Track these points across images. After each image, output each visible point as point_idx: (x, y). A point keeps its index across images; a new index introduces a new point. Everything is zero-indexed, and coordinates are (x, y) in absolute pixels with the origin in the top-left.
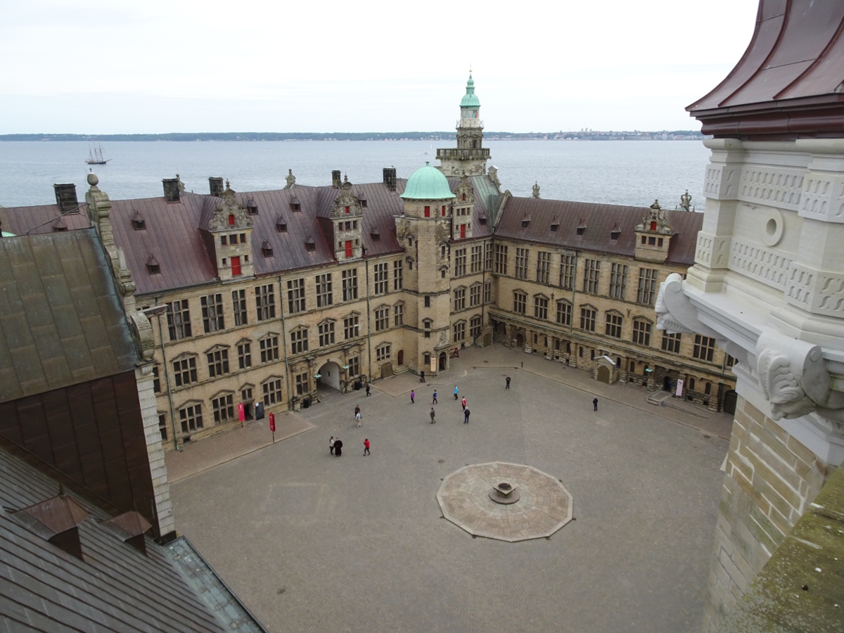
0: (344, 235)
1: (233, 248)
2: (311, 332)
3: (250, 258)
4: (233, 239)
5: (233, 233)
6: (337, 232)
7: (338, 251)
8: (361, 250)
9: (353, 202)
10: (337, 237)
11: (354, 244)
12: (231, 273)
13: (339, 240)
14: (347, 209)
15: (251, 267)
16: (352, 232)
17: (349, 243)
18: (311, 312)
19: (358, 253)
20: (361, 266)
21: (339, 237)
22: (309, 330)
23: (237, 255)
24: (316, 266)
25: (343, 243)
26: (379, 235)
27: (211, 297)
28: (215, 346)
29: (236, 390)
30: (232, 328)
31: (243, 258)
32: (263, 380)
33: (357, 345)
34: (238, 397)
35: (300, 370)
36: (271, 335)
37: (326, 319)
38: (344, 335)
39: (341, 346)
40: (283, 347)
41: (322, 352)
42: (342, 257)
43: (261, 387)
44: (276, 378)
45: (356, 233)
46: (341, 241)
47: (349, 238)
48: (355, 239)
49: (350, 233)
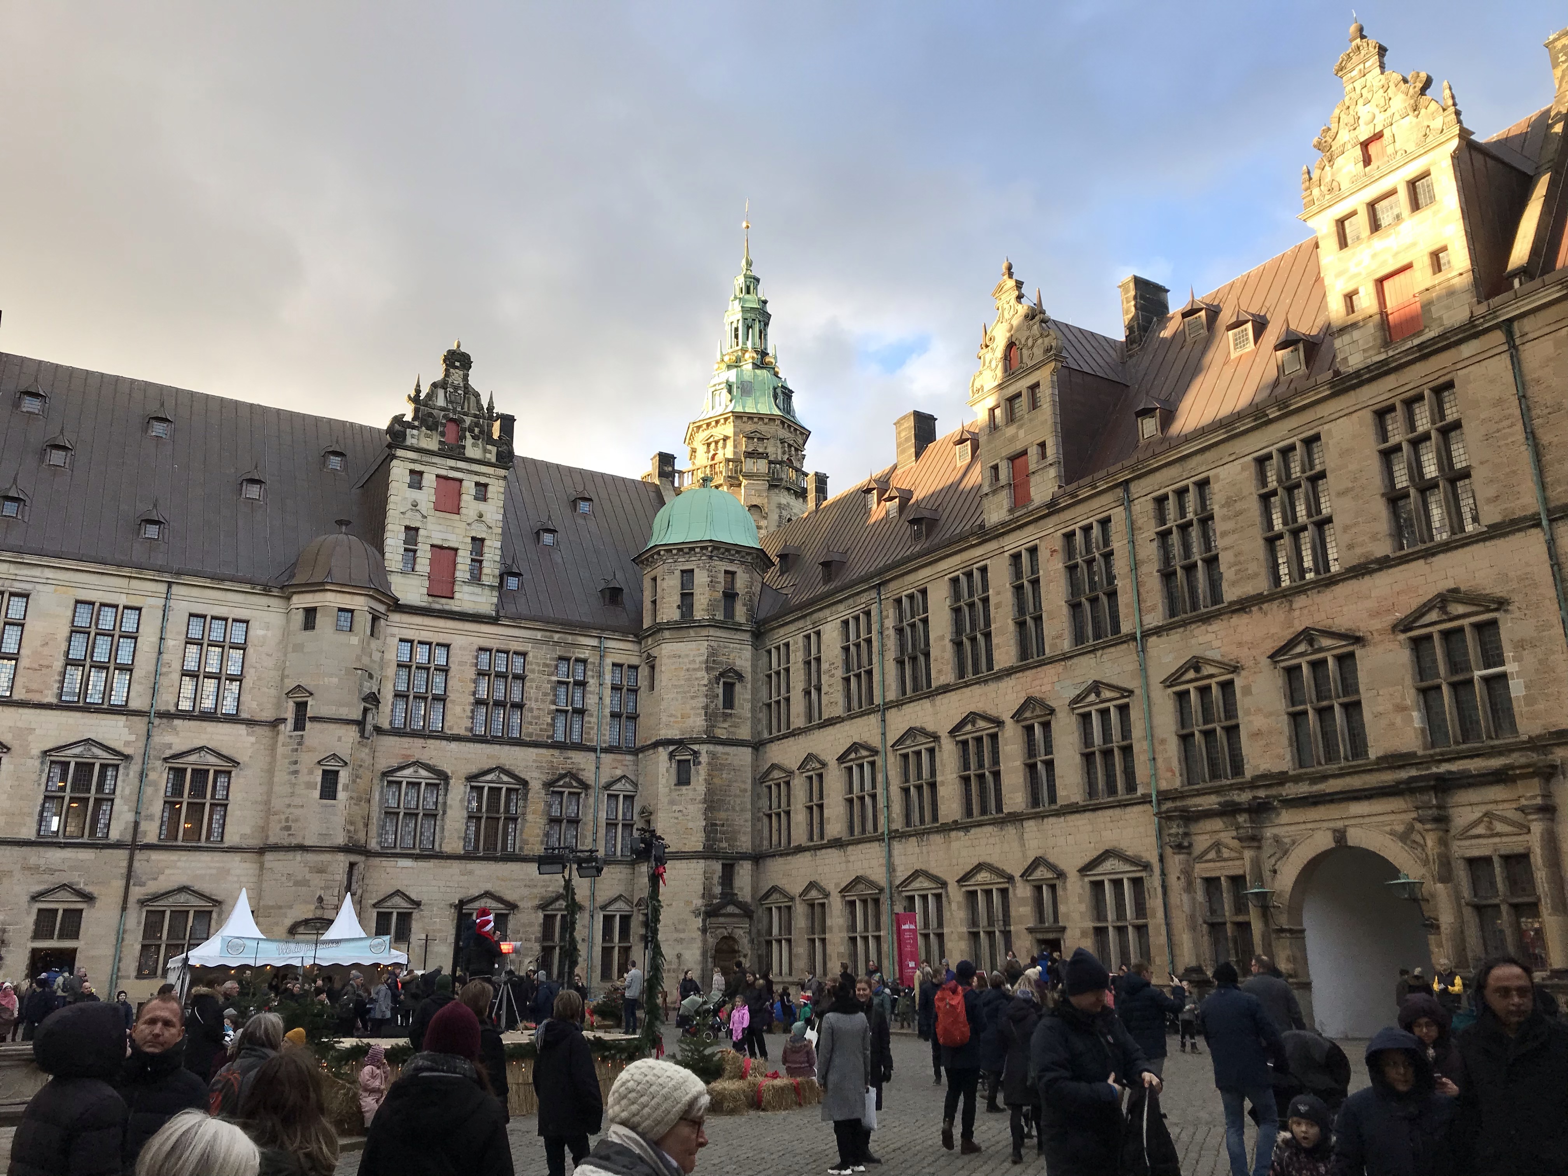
2: (1247, 691)
13: (1340, 287)
18: (1243, 606)
22: (1239, 683)
25: (1363, 294)
27: (969, 575)
28: (967, 716)
29: (1017, 875)
30: (1008, 665)
31: (1033, 452)
32: (1087, 860)
33: (1500, 777)
34: (1022, 902)
35: (1212, 855)
36: (1107, 694)
37: (1308, 635)
38: (1417, 718)
39: (1404, 775)
40: (1145, 745)
41: (1304, 789)
42: (1364, 351)
43: (1082, 887)
44: (1127, 868)
45: (1430, 222)
46: (1351, 286)
47: (1391, 261)
48: (1426, 252)
49: (1393, 237)
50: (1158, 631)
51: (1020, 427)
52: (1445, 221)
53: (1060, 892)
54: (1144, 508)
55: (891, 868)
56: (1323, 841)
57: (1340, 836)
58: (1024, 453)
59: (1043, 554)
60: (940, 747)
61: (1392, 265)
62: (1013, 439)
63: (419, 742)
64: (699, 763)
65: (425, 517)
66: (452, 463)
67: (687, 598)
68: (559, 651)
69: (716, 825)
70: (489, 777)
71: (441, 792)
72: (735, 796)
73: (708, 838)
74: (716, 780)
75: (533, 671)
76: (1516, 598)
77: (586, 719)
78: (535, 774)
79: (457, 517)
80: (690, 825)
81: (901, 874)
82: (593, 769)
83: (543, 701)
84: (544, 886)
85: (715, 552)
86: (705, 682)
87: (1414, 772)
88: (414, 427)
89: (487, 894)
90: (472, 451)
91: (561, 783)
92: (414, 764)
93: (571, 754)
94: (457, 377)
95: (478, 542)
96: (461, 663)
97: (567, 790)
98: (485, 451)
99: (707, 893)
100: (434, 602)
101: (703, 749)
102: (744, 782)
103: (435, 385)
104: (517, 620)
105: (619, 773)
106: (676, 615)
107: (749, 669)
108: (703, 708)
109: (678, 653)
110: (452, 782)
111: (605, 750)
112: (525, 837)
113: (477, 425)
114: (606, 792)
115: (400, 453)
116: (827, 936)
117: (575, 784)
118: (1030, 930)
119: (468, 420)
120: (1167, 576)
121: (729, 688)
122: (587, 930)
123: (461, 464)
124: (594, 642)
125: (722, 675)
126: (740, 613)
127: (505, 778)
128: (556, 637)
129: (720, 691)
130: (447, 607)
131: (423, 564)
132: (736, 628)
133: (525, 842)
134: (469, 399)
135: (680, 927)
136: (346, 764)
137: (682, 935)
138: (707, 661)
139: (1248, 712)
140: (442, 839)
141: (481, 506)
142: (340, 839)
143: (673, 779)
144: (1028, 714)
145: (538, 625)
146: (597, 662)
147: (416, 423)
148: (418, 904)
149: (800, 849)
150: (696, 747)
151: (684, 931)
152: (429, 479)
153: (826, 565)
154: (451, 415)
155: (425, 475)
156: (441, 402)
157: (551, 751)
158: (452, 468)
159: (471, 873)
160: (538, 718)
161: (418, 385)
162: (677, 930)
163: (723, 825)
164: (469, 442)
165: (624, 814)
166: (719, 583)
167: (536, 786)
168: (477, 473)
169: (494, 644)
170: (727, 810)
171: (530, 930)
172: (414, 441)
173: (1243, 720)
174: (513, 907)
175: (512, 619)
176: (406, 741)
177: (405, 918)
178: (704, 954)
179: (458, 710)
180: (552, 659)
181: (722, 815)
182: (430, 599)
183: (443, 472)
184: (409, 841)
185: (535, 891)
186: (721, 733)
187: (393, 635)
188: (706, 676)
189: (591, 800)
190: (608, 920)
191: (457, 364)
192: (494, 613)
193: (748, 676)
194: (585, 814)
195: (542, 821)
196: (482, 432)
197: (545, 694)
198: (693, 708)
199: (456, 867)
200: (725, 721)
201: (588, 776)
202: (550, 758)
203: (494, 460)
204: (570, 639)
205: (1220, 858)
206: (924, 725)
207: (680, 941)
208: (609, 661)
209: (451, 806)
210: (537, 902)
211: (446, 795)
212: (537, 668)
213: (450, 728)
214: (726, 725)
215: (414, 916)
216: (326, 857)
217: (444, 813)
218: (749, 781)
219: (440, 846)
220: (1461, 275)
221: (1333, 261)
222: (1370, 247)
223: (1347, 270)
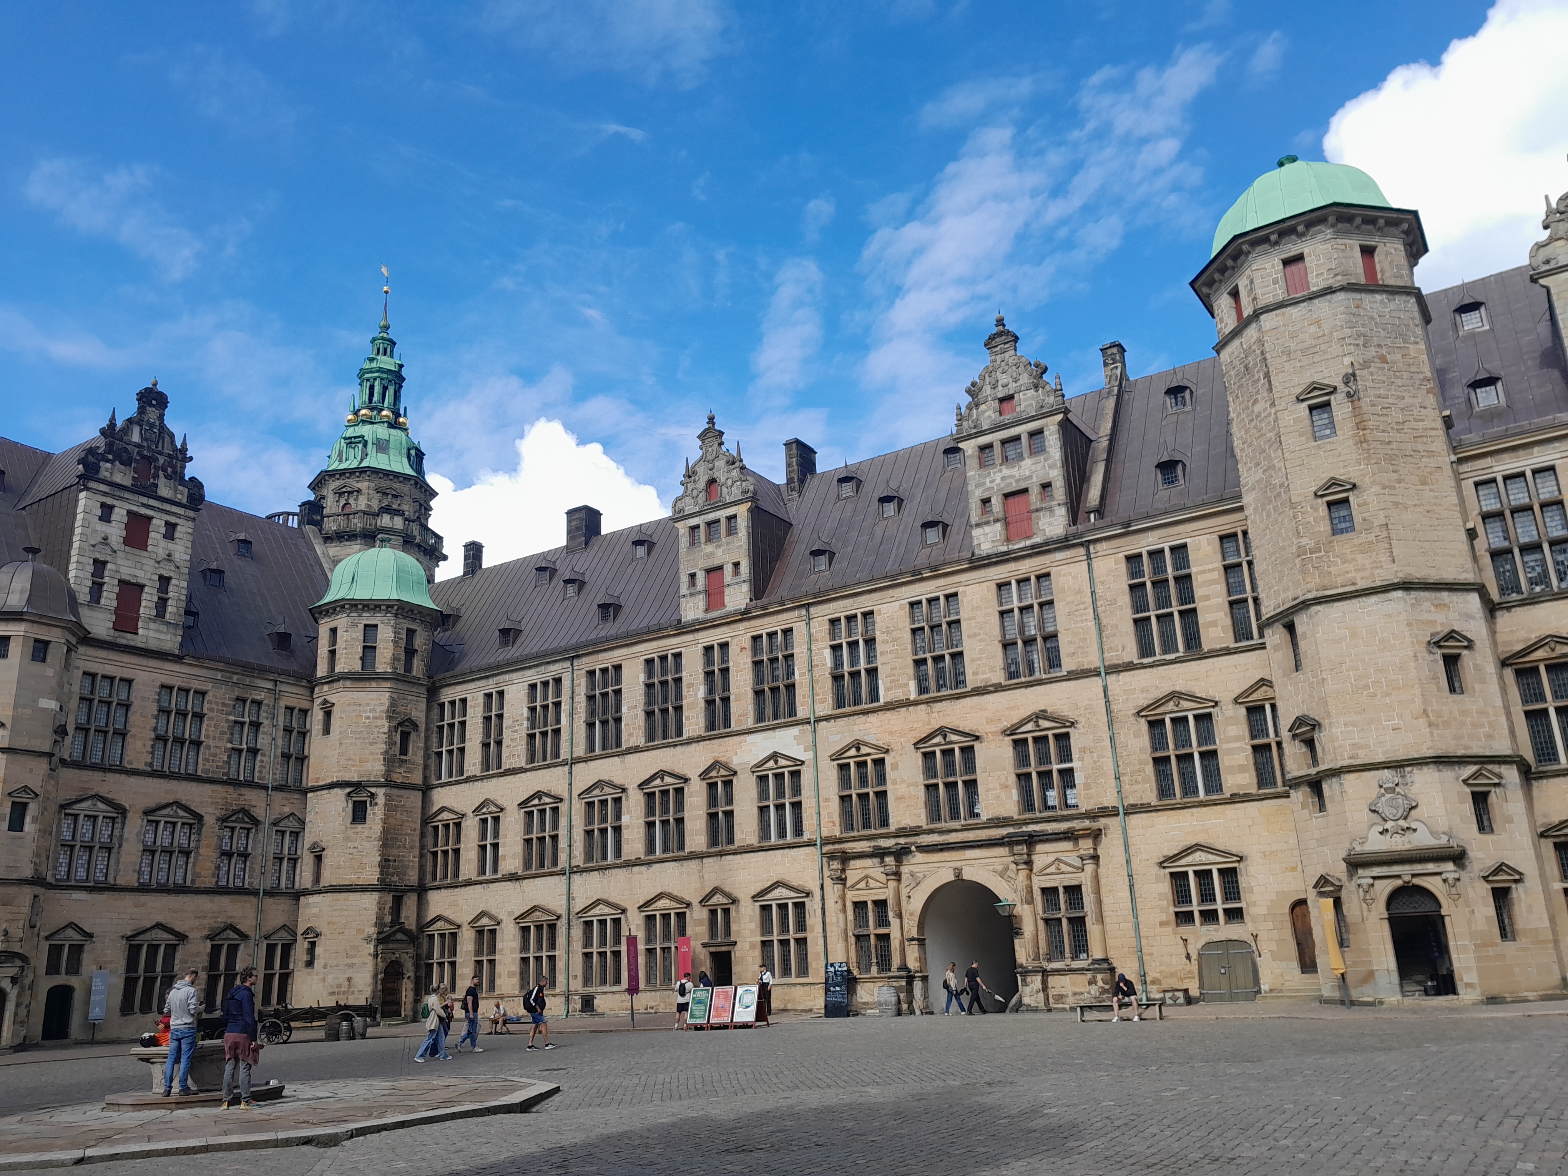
0: (998, 478)
2: (895, 767)
3: (744, 569)
4: (715, 530)
5: (711, 516)
6: (972, 473)
7: (978, 526)
8: (1062, 511)
11: (1034, 498)
13: (980, 493)
14: (1009, 404)
16: (1027, 463)
17: (1020, 498)
18: (894, 706)
19: (1052, 524)
20: (1068, 561)
21: (978, 486)
22: (888, 761)
23: (717, 562)
25: (994, 501)
27: (663, 658)
28: (657, 773)
29: (695, 903)
30: (696, 734)
31: (728, 570)
32: (759, 890)
33: (1069, 836)
34: (699, 923)
35: (862, 885)
36: (782, 762)
37: (942, 731)
38: (1015, 794)
39: (1004, 831)
40: (813, 802)
41: (935, 838)
42: (993, 541)
43: (753, 910)
44: (793, 894)
45: (1042, 464)
46: (986, 495)
47: (1014, 484)
48: (1038, 484)
49: (1017, 469)
50: (827, 718)
51: (717, 547)
52: (1051, 467)
53: (733, 914)
54: (821, 627)
55: (569, 898)
56: (948, 876)
57: (958, 873)
58: (720, 568)
59: (733, 650)
60: (627, 797)
61: (1014, 487)
62: (710, 556)
63: (98, 776)
64: (376, 804)
65: (115, 552)
66: (144, 500)
67: (369, 650)
68: (237, 692)
69: (389, 860)
70: (165, 812)
71: (118, 826)
72: (407, 834)
73: (382, 873)
74: (391, 820)
75: (211, 710)
76: (1082, 720)
77: (259, 758)
78: (211, 810)
79: (144, 553)
80: (365, 860)
81: (579, 904)
82: (264, 805)
83: (220, 739)
84: (212, 918)
85: (400, 611)
86: (386, 730)
87: (1011, 830)
88: (108, 461)
89: (159, 926)
90: (164, 490)
91: (233, 818)
92: (93, 797)
93: (243, 791)
94: (152, 414)
95: (164, 581)
96: (144, 699)
97: (238, 825)
98: (176, 490)
99: (379, 923)
100: (119, 636)
101: (380, 792)
102: (414, 822)
103: (130, 421)
104: (200, 659)
105: (287, 810)
106: (357, 666)
107: (423, 720)
108: (382, 754)
109: (359, 702)
110: (129, 815)
111: (277, 788)
112: (197, 869)
113: (171, 465)
114: (275, 828)
115: (92, 484)
116: (497, 957)
117: (246, 820)
118: (704, 945)
119: (161, 460)
120: (837, 678)
121: (405, 737)
122: (251, 958)
123: (152, 502)
124: (270, 685)
125: (400, 724)
126: (418, 667)
127: (181, 813)
128: (235, 678)
129: (397, 738)
130: (131, 643)
131: (109, 598)
132: (414, 682)
133: (196, 875)
134: (163, 437)
135: (350, 953)
136: (37, 795)
137: (354, 961)
138: (387, 711)
139: (894, 782)
140: (117, 871)
141: (171, 546)
142: (27, 872)
143: (350, 819)
144: (714, 774)
145: (221, 666)
146: (271, 704)
147: (110, 457)
148: (90, 936)
149: (469, 883)
150: (373, 790)
151: (355, 956)
152: (120, 514)
153: (505, 632)
154: (145, 452)
155: (116, 510)
156: (136, 437)
157: (227, 788)
158: (144, 505)
159: (143, 905)
160: (215, 755)
161: (113, 418)
162: (348, 956)
163: (395, 861)
164: (162, 481)
165: (289, 848)
166: (402, 639)
167: (210, 820)
168: (168, 513)
169: (177, 682)
170: (399, 847)
171: (198, 959)
172: (107, 474)
173: (889, 787)
174: (182, 937)
175: (198, 659)
176: (86, 775)
177: (77, 950)
178: (375, 976)
179: (139, 744)
180: (230, 699)
181: (395, 852)
182: (117, 633)
183: (134, 508)
184: (81, 873)
185: (205, 922)
186: (398, 778)
187: (78, 668)
188: (387, 725)
189: (260, 835)
190: (271, 948)
191: (154, 402)
192: (177, 652)
193: (422, 727)
194: (254, 849)
195: (213, 855)
196: (175, 472)
197: (222, 733)
198: (372, 754)
199: (128, 900)
200: (400, 766)
201: (259, 812)
202: (225, 795)
203: (184, 501)
204: (248, 681)
205: (868, 888)
206: (611, 779)
207: (352, 966)
208: (283, 703)
209: (127, 839)
210: (206, 933)
211: (123, 828)
212: (216, 707)
213: (130, 762)
214: (402, 770)
215: (87, 948)
216: (12, 890)
217: (120, 846)
218: (419, 821)
219: (115, 878)
220: (1059, 505)
221: (975, 476)
222: (1001, 471)
223: (984, 484)
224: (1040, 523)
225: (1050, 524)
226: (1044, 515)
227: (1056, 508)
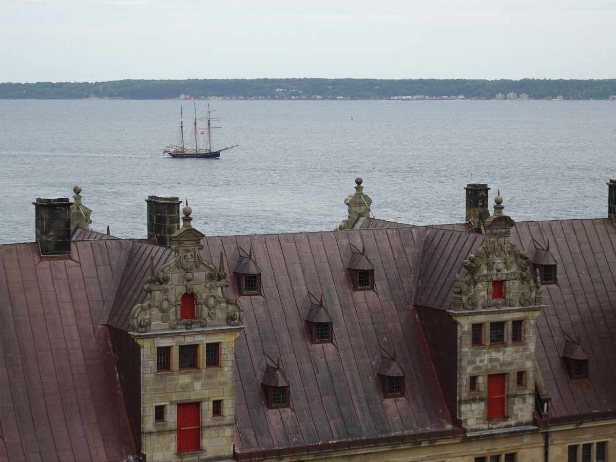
0: (486, 357)
1: (184, 379)
3: (228, 410)
4: (189, 356)
5: (189, 341)
6: (465, 348)
7: (466, 402)
8: (530, 400)
9: (514, 269)
10: (464, 363)
11: (511, 384)
12: (174, 446)
13: (469, 370)
14: (499, 288)
15: (228, 432)
16: (509, 350)
17: (497, 379)
19: (523, 410)
20: (530, 446)
21: (471, 362)
23: (193, 397)
24: (402, 439)
25: (480, 380)
26: (585, 362)
45: (521, 353)
46: (475, 373)
47: (498, 368)
48: (516, 371)
49: (501, 354)
52: (528, 358)
61: (498, 370)
220: (530, 394)
221: (467, 352)
222: (489, 353)
223: (474, 362)
224: (515, 407)
225: (522, 410)
226: (518, 401)
227: (527, 396)
